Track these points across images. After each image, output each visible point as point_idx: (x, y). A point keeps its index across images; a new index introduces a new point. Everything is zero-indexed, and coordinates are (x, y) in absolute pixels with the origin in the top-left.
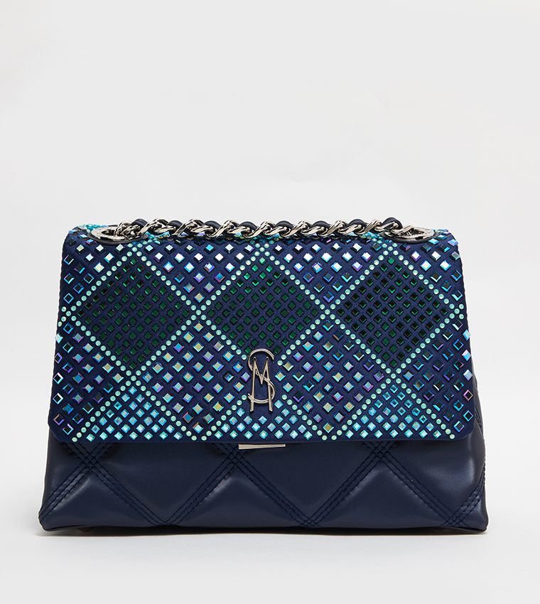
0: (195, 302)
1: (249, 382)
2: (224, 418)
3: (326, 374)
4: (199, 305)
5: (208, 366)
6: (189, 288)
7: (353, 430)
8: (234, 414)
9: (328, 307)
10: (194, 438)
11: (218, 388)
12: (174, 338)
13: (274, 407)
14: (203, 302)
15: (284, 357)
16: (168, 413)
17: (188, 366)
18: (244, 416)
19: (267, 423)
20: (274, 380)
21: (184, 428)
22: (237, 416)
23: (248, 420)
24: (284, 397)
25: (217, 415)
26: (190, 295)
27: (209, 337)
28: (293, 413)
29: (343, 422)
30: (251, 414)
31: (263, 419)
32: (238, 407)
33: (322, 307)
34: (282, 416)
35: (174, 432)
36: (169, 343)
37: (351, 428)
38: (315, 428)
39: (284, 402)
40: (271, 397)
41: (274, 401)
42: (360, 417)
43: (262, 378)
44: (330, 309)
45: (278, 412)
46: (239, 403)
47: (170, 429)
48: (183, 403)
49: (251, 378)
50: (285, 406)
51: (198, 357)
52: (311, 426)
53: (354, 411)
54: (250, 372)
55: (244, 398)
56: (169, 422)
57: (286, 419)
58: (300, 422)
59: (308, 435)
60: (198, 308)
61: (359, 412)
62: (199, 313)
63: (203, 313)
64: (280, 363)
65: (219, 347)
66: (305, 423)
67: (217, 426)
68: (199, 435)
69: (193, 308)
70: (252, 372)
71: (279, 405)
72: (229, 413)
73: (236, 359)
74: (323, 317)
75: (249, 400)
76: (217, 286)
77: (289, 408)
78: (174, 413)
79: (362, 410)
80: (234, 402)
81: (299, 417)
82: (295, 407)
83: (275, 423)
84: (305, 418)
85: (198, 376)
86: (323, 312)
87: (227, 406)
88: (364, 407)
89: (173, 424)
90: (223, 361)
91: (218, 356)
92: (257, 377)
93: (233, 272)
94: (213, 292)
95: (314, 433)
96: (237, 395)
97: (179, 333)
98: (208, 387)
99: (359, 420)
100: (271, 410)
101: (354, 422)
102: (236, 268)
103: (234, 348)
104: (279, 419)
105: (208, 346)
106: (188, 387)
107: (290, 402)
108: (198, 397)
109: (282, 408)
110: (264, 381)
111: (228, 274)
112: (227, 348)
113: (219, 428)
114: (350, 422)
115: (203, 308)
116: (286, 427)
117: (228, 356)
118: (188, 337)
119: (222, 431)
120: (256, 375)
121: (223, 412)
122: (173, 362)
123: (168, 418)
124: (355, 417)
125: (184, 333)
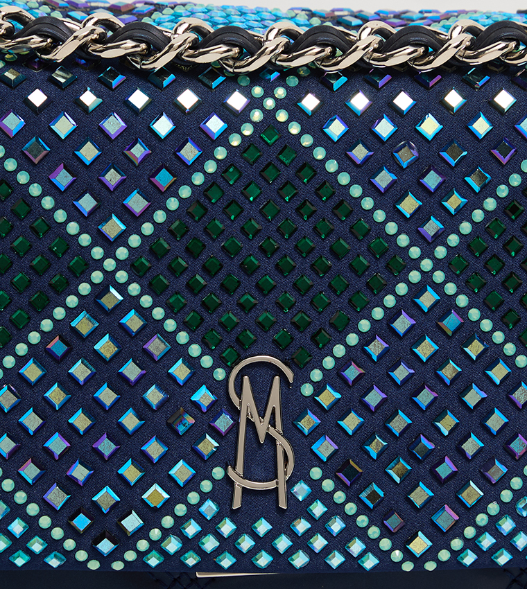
0: (100, 238)
1: (231, 436)
2: (168, 522)
3: (419, 415)
4: (110, 246)
5: (130, 394)
6: (87, 203)
7: (477, 549)
8: (194, 513)
9: (428, 253)
10: (94, 565)
11: (155, 449)
12: (47, 325)
13: (291, 497)
14: (122, 239)
15: (316, 375)
16: (33, 509)
17: (80, 395)
18: (218, 518)
19: (272, 535)
20: (291, 431)
21: (70, 544)
22: (200, 519)
23: (227, 527)
24: (316, 473)
25: (151, 516)
26: (90, 222)
27: (133, 321)
28: (335, 509)
29: (456, 530)
30: (234, 515)
31: (263, 527)
32: (204, 497)
33: (415, 252)
34: (310, 518)
35: (46, 553)
36: (34, 337)
37: (472, 544)
38: (385, 544)
39: (315, 485)
40: (286, 474)
41: (291, 483)
42: (494, 520)
43: (262, 427)
44: (434, 259)
45: (301, 509)
46: (206, 486)
47: (37, 546)
48: (69, 484)
49: (236, 426)
50: (317, 493)
51: (105, 371)
52: (378, 540)
53: (481, 506)
54: (235, 413)
55: (218, 473)
56: (33, 529)
57: (319, 526)
58: (352, 531)
59: (370, 562)
60: (109, 254)
61: (493, 508)
62: (110, 264)
63: (120, 265)
64: (307, 390)
65: (157, 347)
66: (362, 534)
67: (150, 541)
68: (106, 560)
69: (97, 252)
70: (238, 412)
71: (301, 490)
72: (181, 510)
73: (199, 376)
74: (415, 276)
75: (228, 481)
76: (156, 198)
77: (327, 498)
78: (47, 508)
79: (501, 503)
80: (193, 484)
81: (349, 520)
82: (340, 497)
83: (292, 535)
84: (362, 521)
85: (104, 420)
86: (415, 264)
87: (177, 492)
88: (506, 496)
89: (45, 534)
90: (168, 382)
91: (155, 371)
92: (251, 424)
93: (198, 165)
94: (147, 215)
95: (384, 556)
96: (202, 466)
97: (59, 313)
98: (129, 445)
99: (492, 527)
100: (283, 505)
101: (480, 531)
102: (207, 154)
103: (195, 350)
104: (302, 526)
105: (130, 345)
106: (81, 447)
107: (328, 485)
108: (104, 471)
109: (310, 500)
110: (268, 436)
111: (183, 172)
112: (178, 352)
113: (155, 546)
114: (470, 532)
115: (122, 253)
116: (319, 543)
117: (180, 371)
118: (83, 324)
119: (163, 553)
120: (248, 420)
121: (167, 508)
122: (44, 383)
123: (32, 522)
124: (482, 519)
125: (72, 313)
